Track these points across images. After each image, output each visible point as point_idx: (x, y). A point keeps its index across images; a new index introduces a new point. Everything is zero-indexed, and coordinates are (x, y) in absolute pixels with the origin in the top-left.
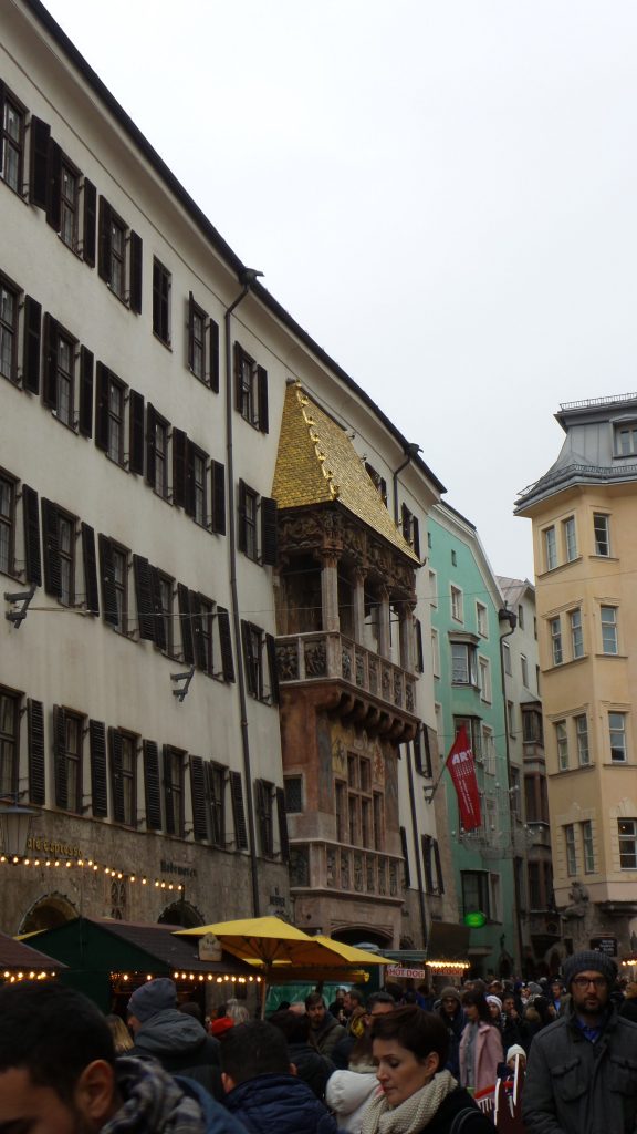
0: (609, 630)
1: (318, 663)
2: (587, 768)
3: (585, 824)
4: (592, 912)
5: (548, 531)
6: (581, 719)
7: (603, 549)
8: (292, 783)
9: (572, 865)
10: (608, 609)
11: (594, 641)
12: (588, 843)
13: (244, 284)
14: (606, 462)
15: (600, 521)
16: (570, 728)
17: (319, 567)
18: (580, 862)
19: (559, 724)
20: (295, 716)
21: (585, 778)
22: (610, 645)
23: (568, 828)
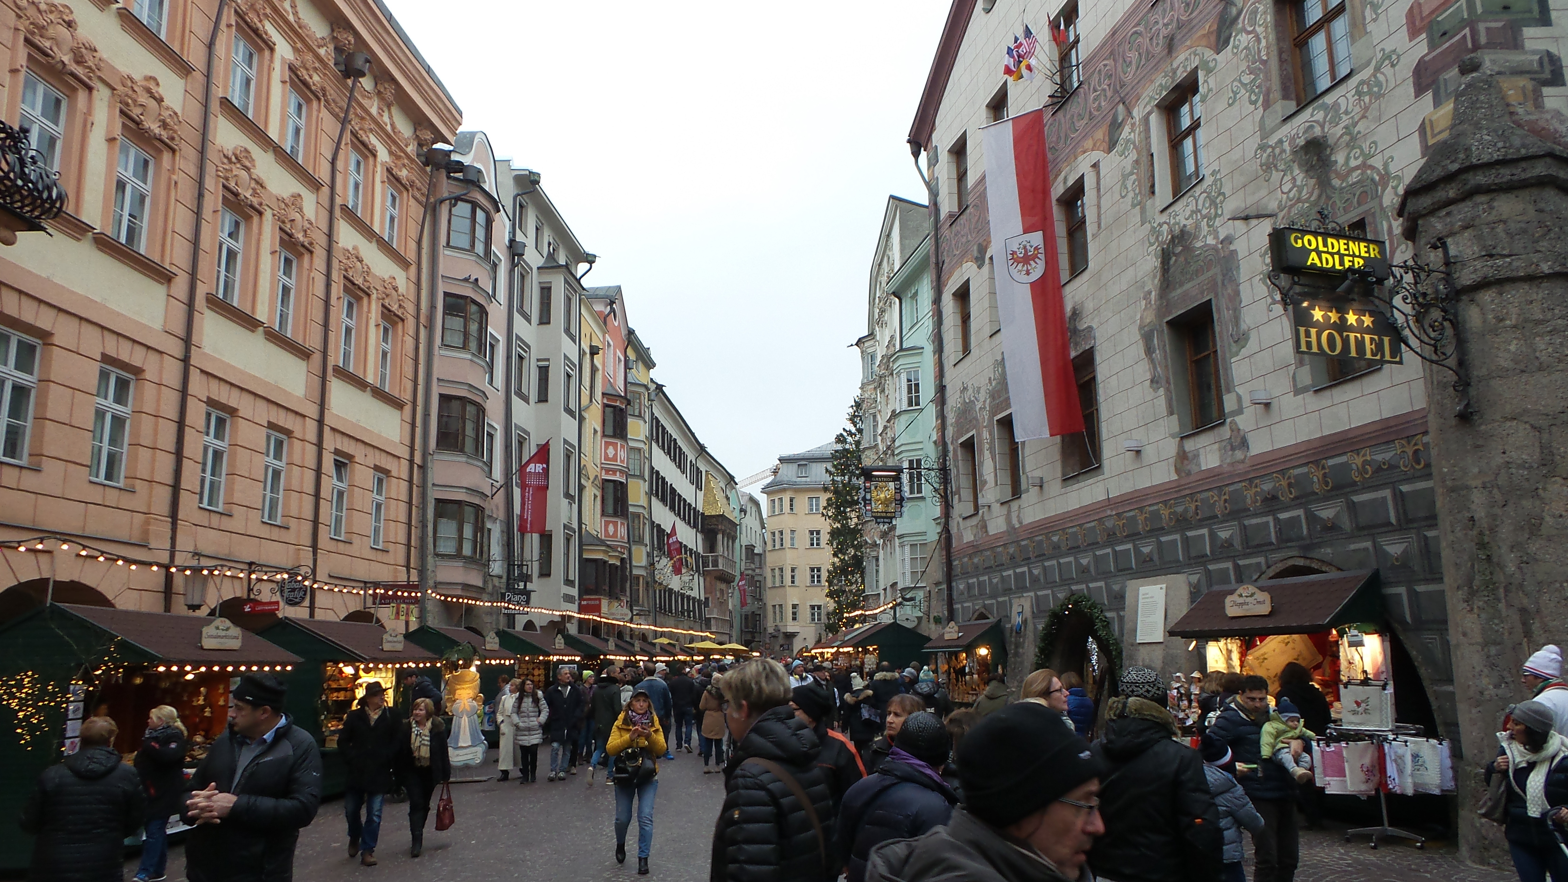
0: (792, 539)
1: (715, 563)
2: (782, 586)
3: (781, 606)
4: (781, 635)
5: (773, 501)
6: (781, 570)
7: (792, 509)
8: (707, 599)
9: (775, 619)
10: (793, 531)
11: (787, 543)
12: (781, 612)
13: (702, 450)
14: (795, 479)
15: (791, 500)
16: (777, 572)
17: (716, 534)
18: (778, 618)
19: (773, 570)
20: (708, 579)
21: (781, 590)
22: (792, 544)
23: (774, 606)
